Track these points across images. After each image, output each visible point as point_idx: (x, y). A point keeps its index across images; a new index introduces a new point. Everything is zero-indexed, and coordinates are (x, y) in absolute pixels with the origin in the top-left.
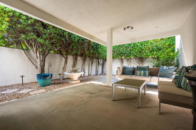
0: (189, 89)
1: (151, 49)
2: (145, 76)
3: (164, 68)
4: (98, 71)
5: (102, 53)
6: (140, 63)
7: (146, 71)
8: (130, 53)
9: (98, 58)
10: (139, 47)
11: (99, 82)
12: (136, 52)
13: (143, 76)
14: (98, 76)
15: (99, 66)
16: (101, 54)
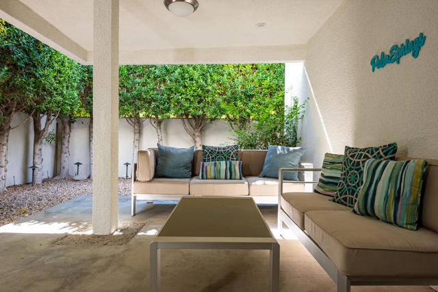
0: (405, 222)
1: (229, 93)
2: (231, 179)
3: (278, 152)
4: (34, 168)
5: (56, 89)
6: (197, 134)
7: (233, 162)
8: (169, 99)
9: (34, 112)
10: (197, 82)
11: (47, 222)
12: (187, 99)
13: (226, 178)
14: (38, 192)
15: (38, 147)
16: (50, 94)
